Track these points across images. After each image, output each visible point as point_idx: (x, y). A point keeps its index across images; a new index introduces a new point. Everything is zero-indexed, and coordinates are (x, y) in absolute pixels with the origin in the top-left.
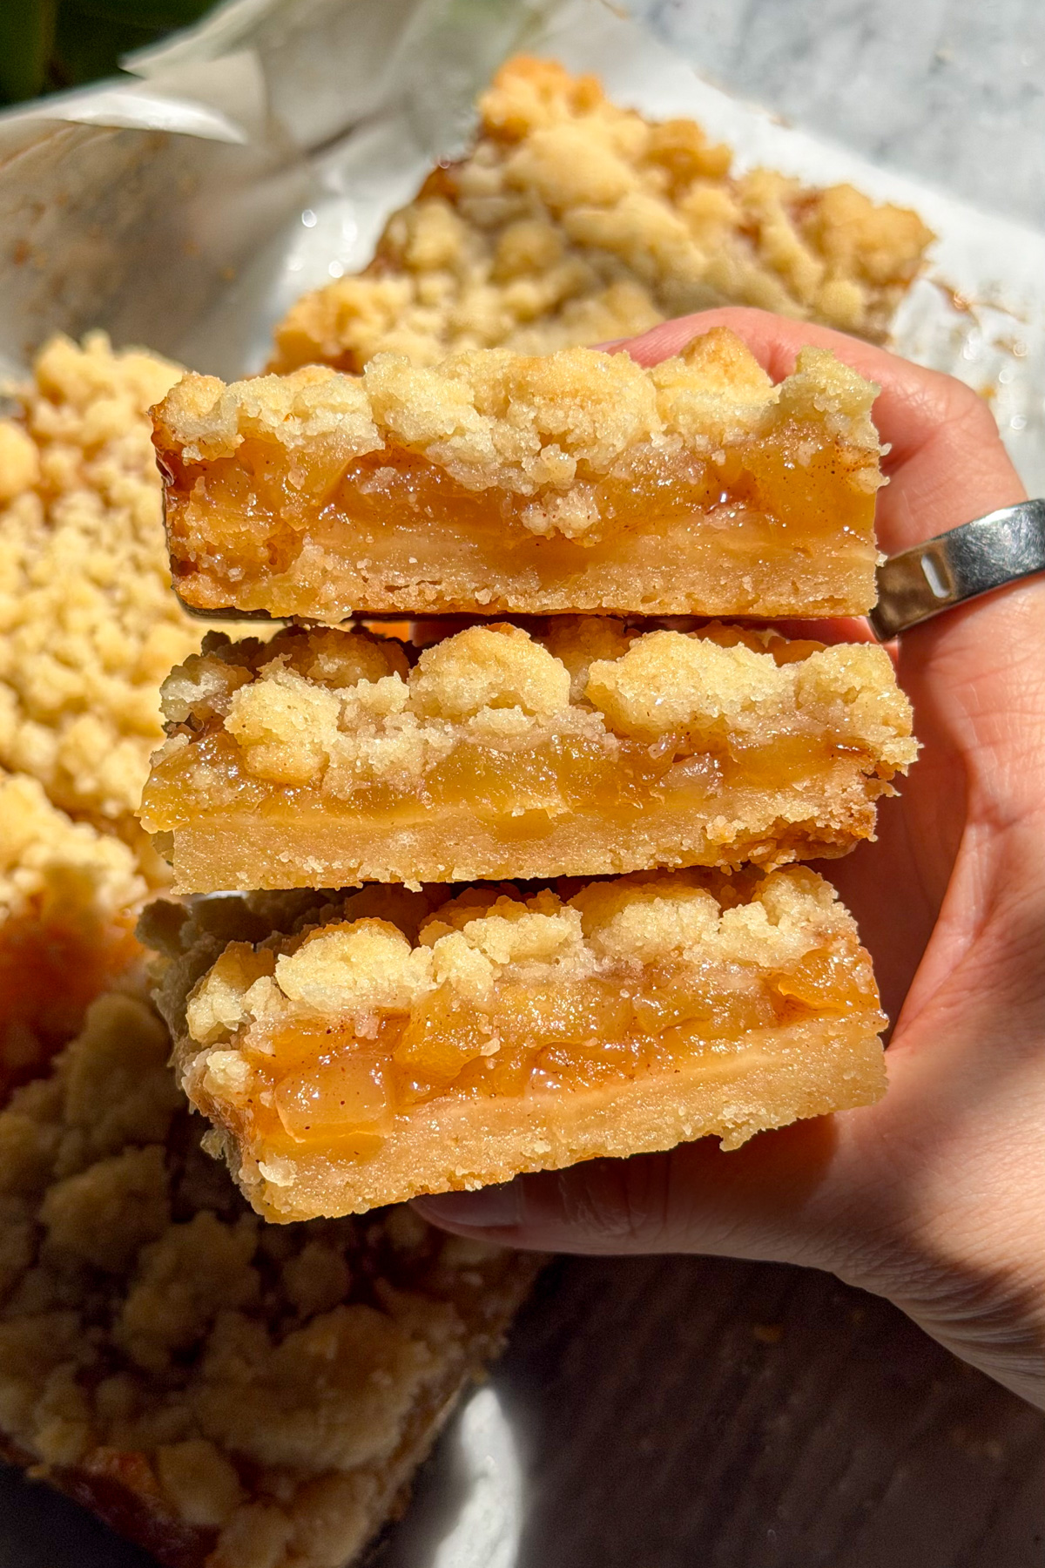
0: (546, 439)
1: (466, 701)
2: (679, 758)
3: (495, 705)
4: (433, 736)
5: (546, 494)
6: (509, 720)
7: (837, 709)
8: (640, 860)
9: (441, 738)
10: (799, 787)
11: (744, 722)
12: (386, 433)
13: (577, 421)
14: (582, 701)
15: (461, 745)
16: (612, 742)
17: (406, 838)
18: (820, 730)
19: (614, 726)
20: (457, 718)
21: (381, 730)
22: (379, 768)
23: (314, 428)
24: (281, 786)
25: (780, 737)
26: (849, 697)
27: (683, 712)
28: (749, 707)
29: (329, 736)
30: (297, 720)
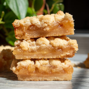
0: (45, 23)
1: (40, 44)
2: (58, 49)
3: (43, 44)
4: (38, 46)
5: (45, 27)
6: (44, 45)
7: (72, 45)
8: (55, 57)
9: (38, 47)
10: (68, 52)
11: (64, 46)
12: (32, 23)
13: (47, 21)
14: (50, 44)
15: (40, 47)
16: (53, 47)
17: (35, 55)
18: (70, 47)
19: (53, 46)
20: (40, 45)
21: (33, 46)
22: (33, 49)
23: (26, 24)
24: (25, 51)
25: (67, 48)
26: (73, 44)
27: (59, 45)
28: (64, 45)
29: (29, 46)
30: (26, 45)
